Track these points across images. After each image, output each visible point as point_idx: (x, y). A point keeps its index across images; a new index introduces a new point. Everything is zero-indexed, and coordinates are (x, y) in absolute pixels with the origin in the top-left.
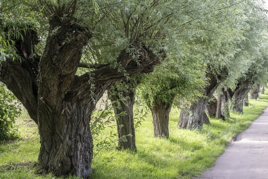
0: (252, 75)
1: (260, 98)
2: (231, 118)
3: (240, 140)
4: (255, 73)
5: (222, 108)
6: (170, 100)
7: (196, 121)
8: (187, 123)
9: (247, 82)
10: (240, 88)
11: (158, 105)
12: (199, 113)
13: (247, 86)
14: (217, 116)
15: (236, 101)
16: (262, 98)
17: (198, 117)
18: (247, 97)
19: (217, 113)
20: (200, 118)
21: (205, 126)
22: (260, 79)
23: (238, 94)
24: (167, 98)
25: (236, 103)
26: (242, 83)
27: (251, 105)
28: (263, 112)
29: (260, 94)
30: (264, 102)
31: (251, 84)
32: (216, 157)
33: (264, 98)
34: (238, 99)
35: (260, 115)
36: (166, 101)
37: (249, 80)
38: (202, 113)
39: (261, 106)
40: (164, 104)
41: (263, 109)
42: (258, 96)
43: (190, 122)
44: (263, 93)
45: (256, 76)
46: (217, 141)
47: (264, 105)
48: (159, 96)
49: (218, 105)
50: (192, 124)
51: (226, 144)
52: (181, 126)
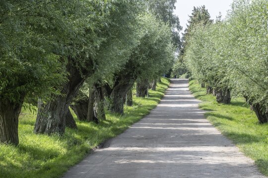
0: (134, 68)
1: (149, 96)
2: (107, 121)
3: (108, 147)
4: (138, 66)
5: (96, 109)
6: (19, 98)
7: (56, 125)
8: (45, 126)
9: (128, 77)
10: (120, 84)
11: (5, 105)
12: (60, 114)
13: (128, 81)
14: (88, 118)
15: (114, 99)
16: (151, 96)
17: (59, 119)
18: (131, 95)
19: (88, 114)
20: (62, 120)
21: (67, 131)
22: (144, 73)
23: (117, 91)
24: (16, 97)
25: (115, 103)
26: (122, 78)
27: (136, 104)
28: (149, 113)
29: (150, 91)
30: (153, 101)
31: (133, 78)
32: (69, 167)
33: (154, 96)
34: (117, 97)
35: (143, 116)
36: (14, 100)
37: (131, 74)
38: (63, 115)
39: (149, 106)
40: (12, 104)
41: (150, 110)
42: (146, 93)
43: (49, 125)
44: (154, 89)
45: (139, 69)
46: (78, 148)
47: (152, 104)
48: (6, 94)
49: (89, 104)
50: (51, 128)
51: (87, 152)
52: (38, 131)
